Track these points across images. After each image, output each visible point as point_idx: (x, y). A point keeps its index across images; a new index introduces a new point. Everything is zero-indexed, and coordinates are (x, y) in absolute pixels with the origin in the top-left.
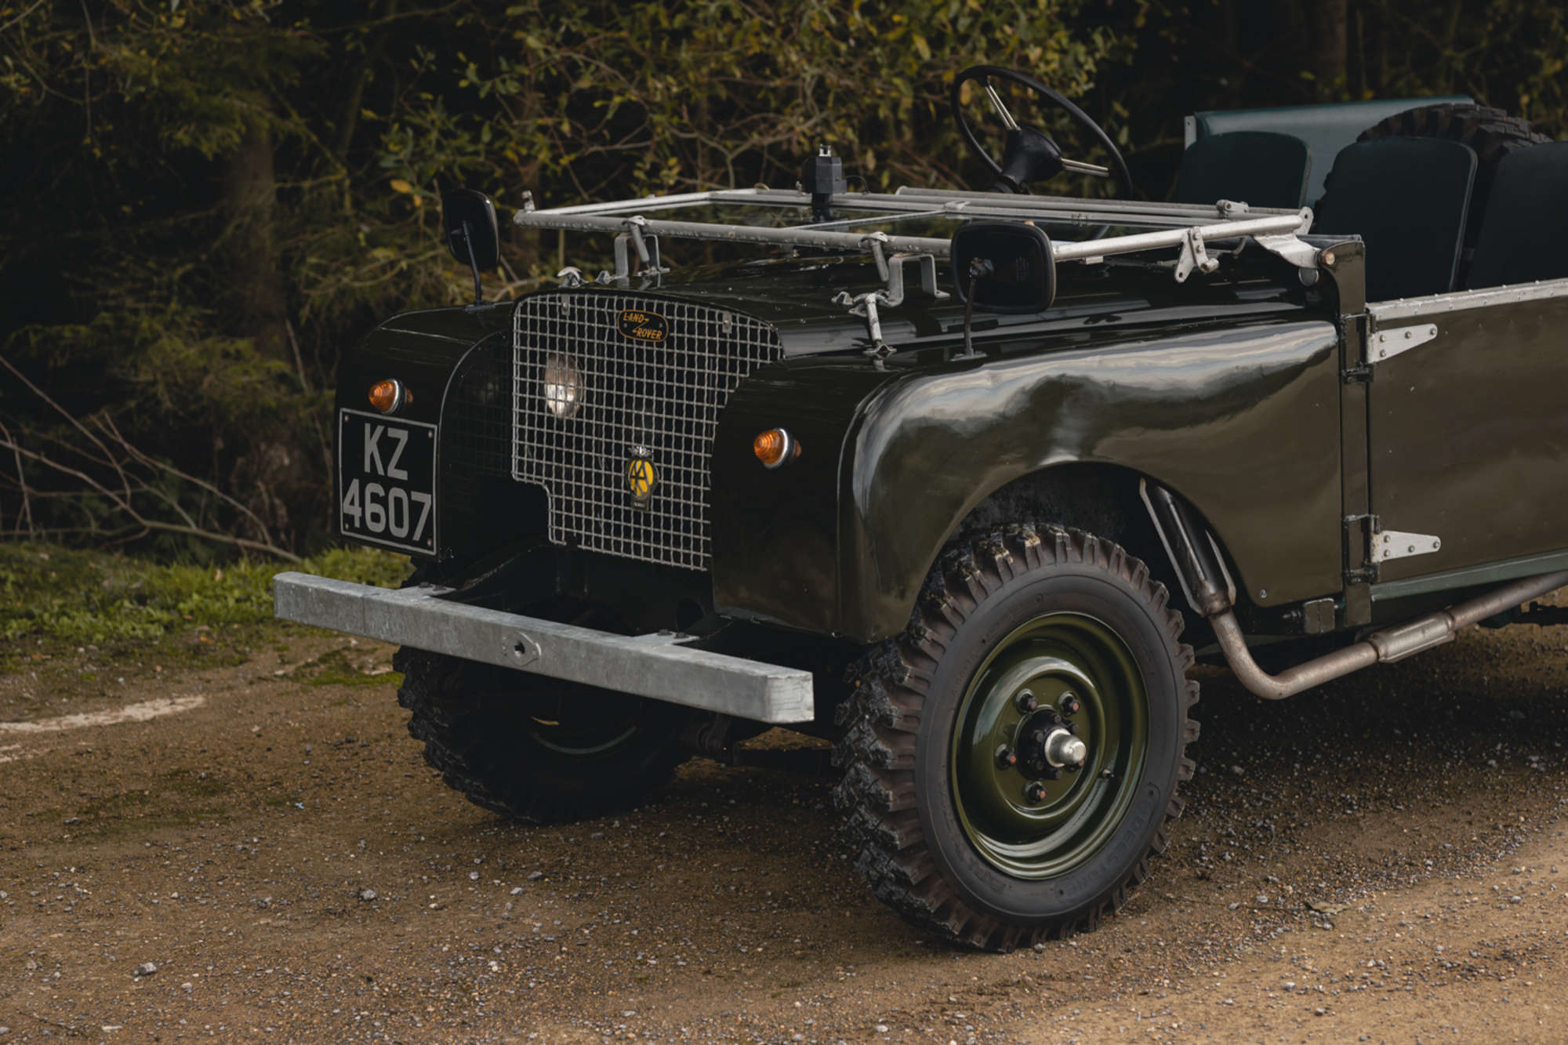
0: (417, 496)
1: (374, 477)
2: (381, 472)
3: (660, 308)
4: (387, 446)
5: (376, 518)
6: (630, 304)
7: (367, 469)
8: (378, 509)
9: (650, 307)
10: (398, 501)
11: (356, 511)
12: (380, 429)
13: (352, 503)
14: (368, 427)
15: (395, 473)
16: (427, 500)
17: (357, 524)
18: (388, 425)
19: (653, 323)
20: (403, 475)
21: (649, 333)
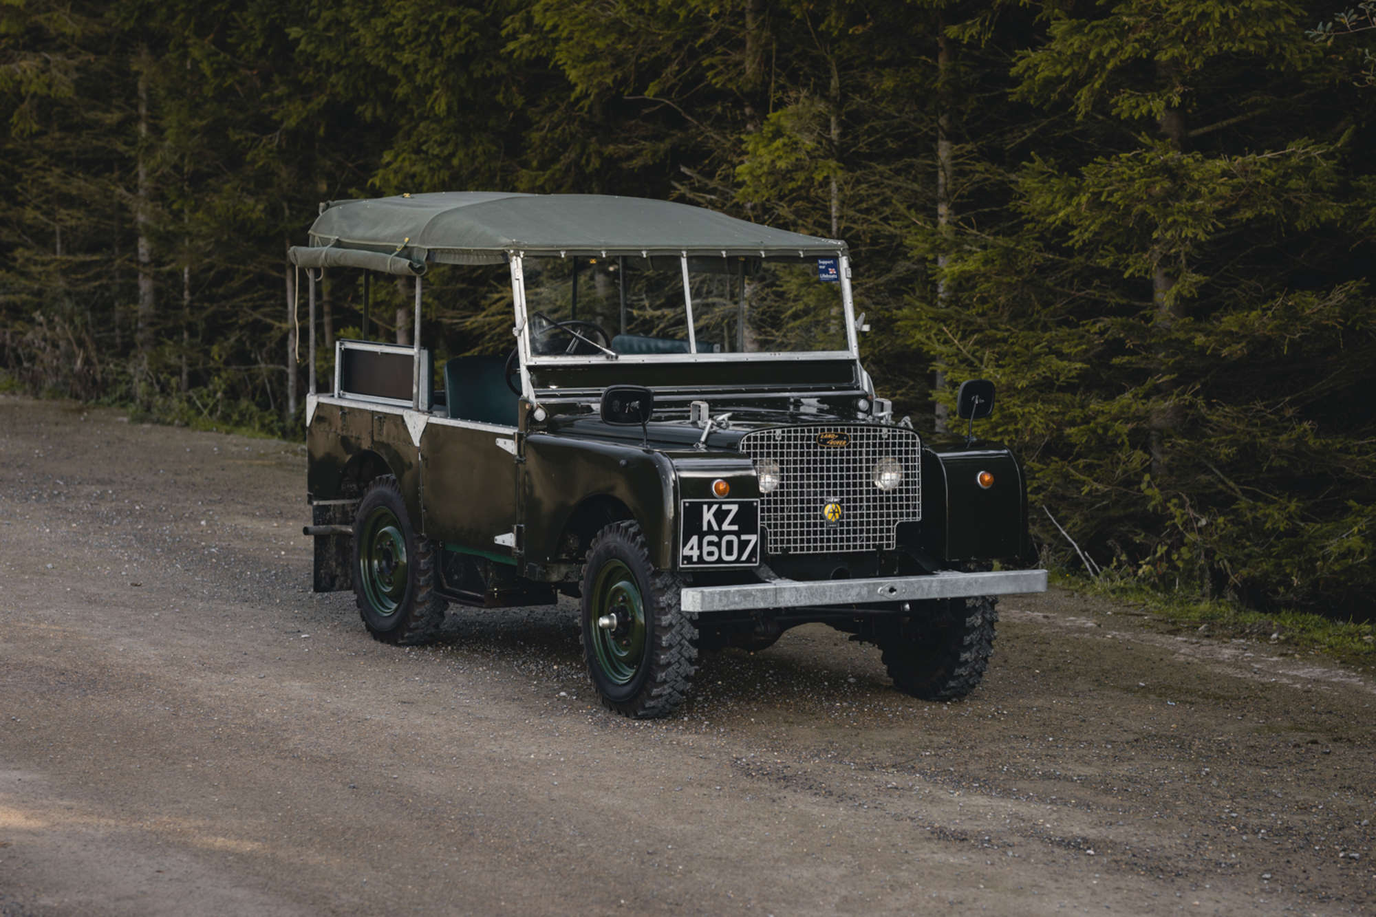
0: (744, 537)
1: (711, 531)
2: (716, 528)
3: (842, 430)
4: (720, 516)
5: (711, 554)
6: (823, 430)
7: (705, 528)
8: (714, 549)
9: (836, 430)
10: (730, 543)
11: (695, 554)
12: (715, 507)
13: (692, 548)
14: (705, 507)
15: (725, 527)
16: (753, 538)
17: (695, 559)
18: (721, 504)
19: (841, 437)
20: (735, 528)
21: (838, 442)
